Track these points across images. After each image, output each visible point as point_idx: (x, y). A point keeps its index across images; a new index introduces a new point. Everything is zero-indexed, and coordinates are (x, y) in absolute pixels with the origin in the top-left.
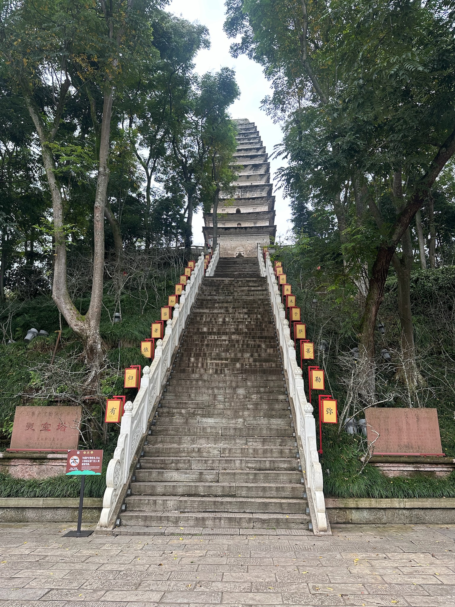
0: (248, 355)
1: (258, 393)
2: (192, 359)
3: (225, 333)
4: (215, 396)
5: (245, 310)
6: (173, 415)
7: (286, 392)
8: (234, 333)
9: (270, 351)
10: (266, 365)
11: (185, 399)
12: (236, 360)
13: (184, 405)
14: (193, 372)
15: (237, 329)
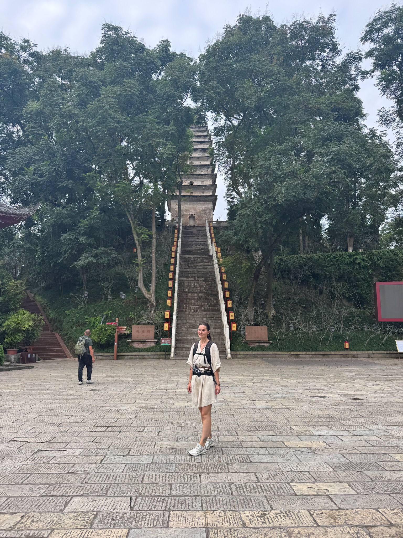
0: (206, 303)
1: (211, 320)
2: (184, 305)
3: (196, 293)
4: (196, 321)
5: (203, 279)
6: (182, 328)
7: (221, 320)
8: (199, 292)
9: (215, 301)
10: (213, 308)
11: (185, 322)
12: (201, 306)
13: (185, 324)
14: (186, 311)
15: (200, 290)
